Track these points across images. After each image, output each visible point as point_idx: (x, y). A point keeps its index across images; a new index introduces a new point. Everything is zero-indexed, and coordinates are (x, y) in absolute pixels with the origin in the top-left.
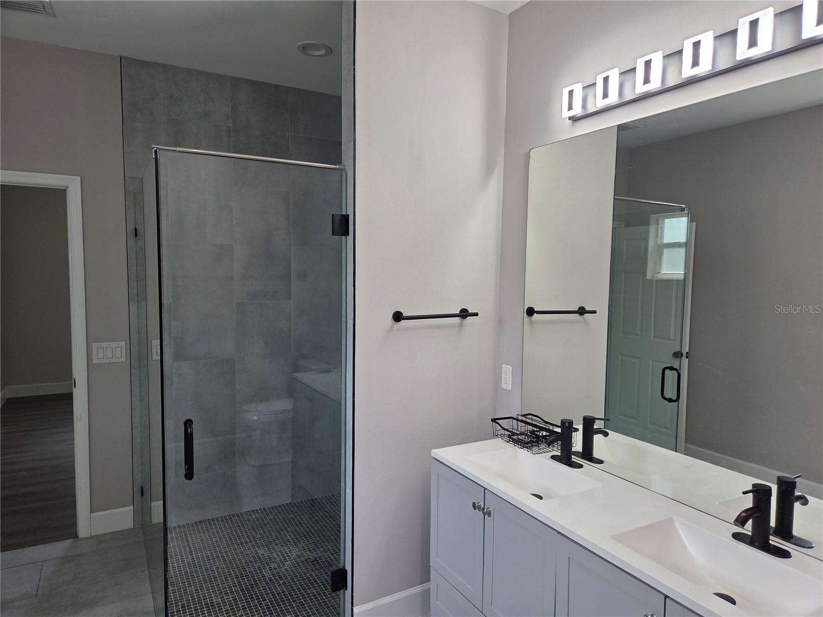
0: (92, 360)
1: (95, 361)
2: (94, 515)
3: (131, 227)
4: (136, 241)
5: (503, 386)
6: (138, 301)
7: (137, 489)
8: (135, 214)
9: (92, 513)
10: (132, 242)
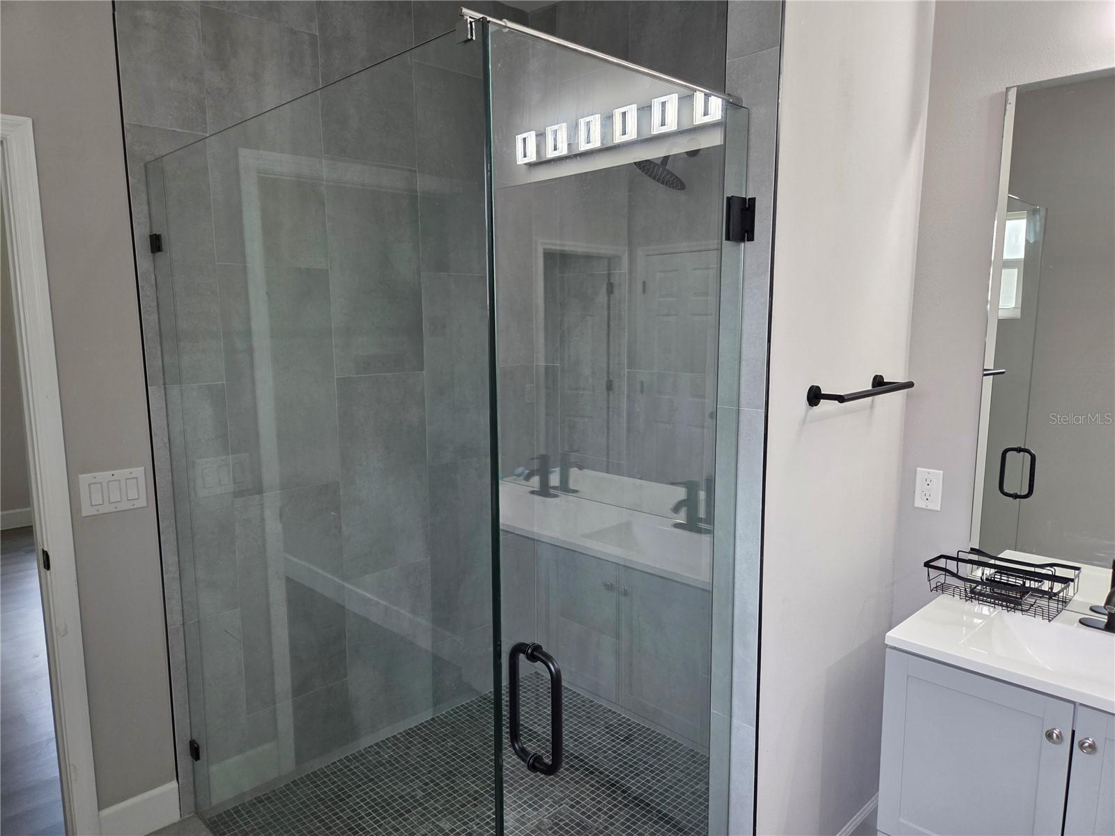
0: (80, 510)
1: (86, 511)
2: (105, 812)
3: (142, 232)
4: (154, 260)
5: (920, 503)
6: (164, 384)
7: (183, 748)
8: (149, 204)
9: (103, 809)
10: (145, 263)
